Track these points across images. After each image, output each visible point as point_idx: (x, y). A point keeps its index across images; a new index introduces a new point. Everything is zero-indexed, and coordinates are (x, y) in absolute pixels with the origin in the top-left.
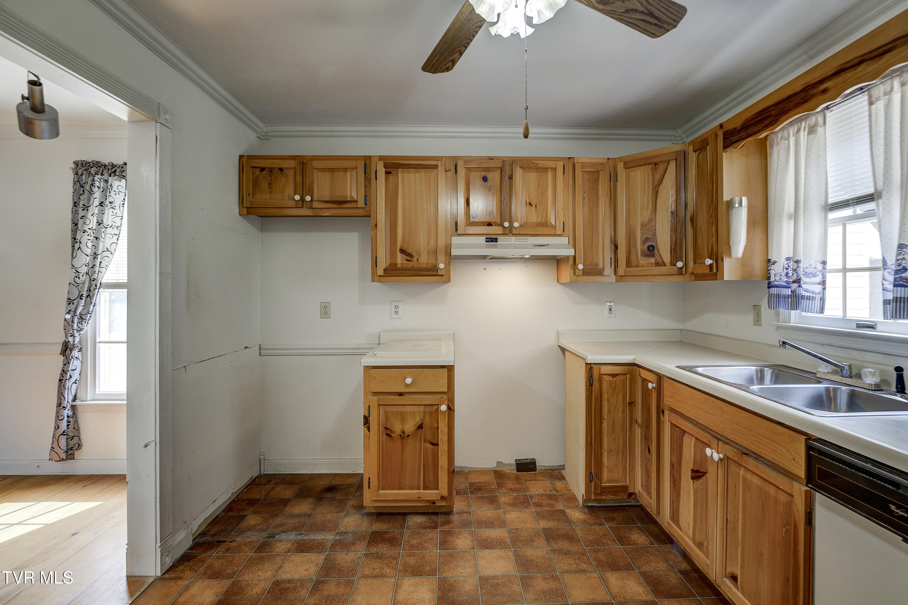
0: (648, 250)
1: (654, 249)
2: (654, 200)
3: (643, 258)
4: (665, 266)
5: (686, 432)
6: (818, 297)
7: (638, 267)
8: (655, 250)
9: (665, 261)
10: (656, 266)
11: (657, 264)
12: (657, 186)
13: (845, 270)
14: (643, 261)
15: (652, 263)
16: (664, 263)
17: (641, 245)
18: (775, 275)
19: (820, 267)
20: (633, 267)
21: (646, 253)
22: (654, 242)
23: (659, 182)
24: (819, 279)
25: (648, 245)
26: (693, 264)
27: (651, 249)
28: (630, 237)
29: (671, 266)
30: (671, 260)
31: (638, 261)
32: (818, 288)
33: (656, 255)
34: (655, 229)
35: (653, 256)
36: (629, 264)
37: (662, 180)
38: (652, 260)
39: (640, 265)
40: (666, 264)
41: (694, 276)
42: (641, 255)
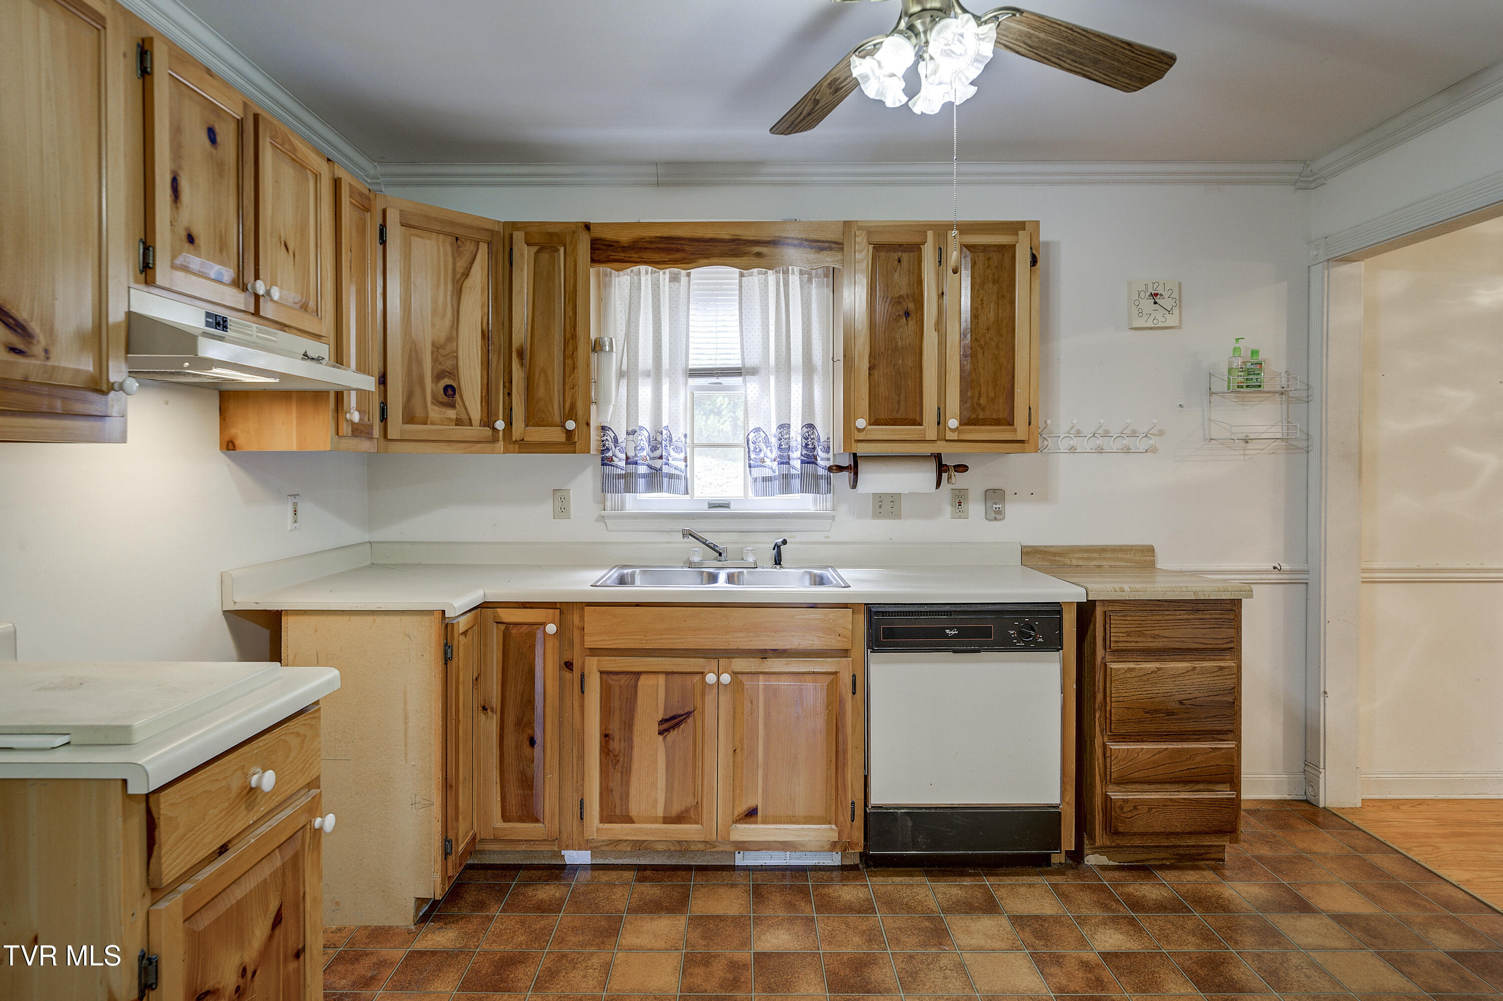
0: (445, 394)
1: (455, 394)
2: (455, 306)
3: (436, 408)
4: (471, 425)
5: (639, 674)
6: (683, 475)
7: (426, 424)
8: (457, 395)
9: (472, 417)
10: (456, 425)
11: (459, 422)
12: (460, 278)
13: (694, 446)
14: (435, 412)
15: (450, 419)
16: (470, 419)
17: (433, 382)
18: (635, 448)
19: (683, 439)
20: (416, 424)
21: (441, 400)
22: (454, 380)
23: (463, 274)
24: (682, 456)
25: (444, 385)
26: (523, 425)
27: (450, 392)
28: (410, 364)
29: (480, 426)
30: (482, 416)
31: (427, 413)
32: (681, 465)
33: (459, 404)
34: (457, 357)
35: (453, 406)
36: (409, 418)
37: (469, 271)
38: (451, 414)
39: (429, 422)
40: (474, 422)
41: (517, 445)
42: (432, 403)
